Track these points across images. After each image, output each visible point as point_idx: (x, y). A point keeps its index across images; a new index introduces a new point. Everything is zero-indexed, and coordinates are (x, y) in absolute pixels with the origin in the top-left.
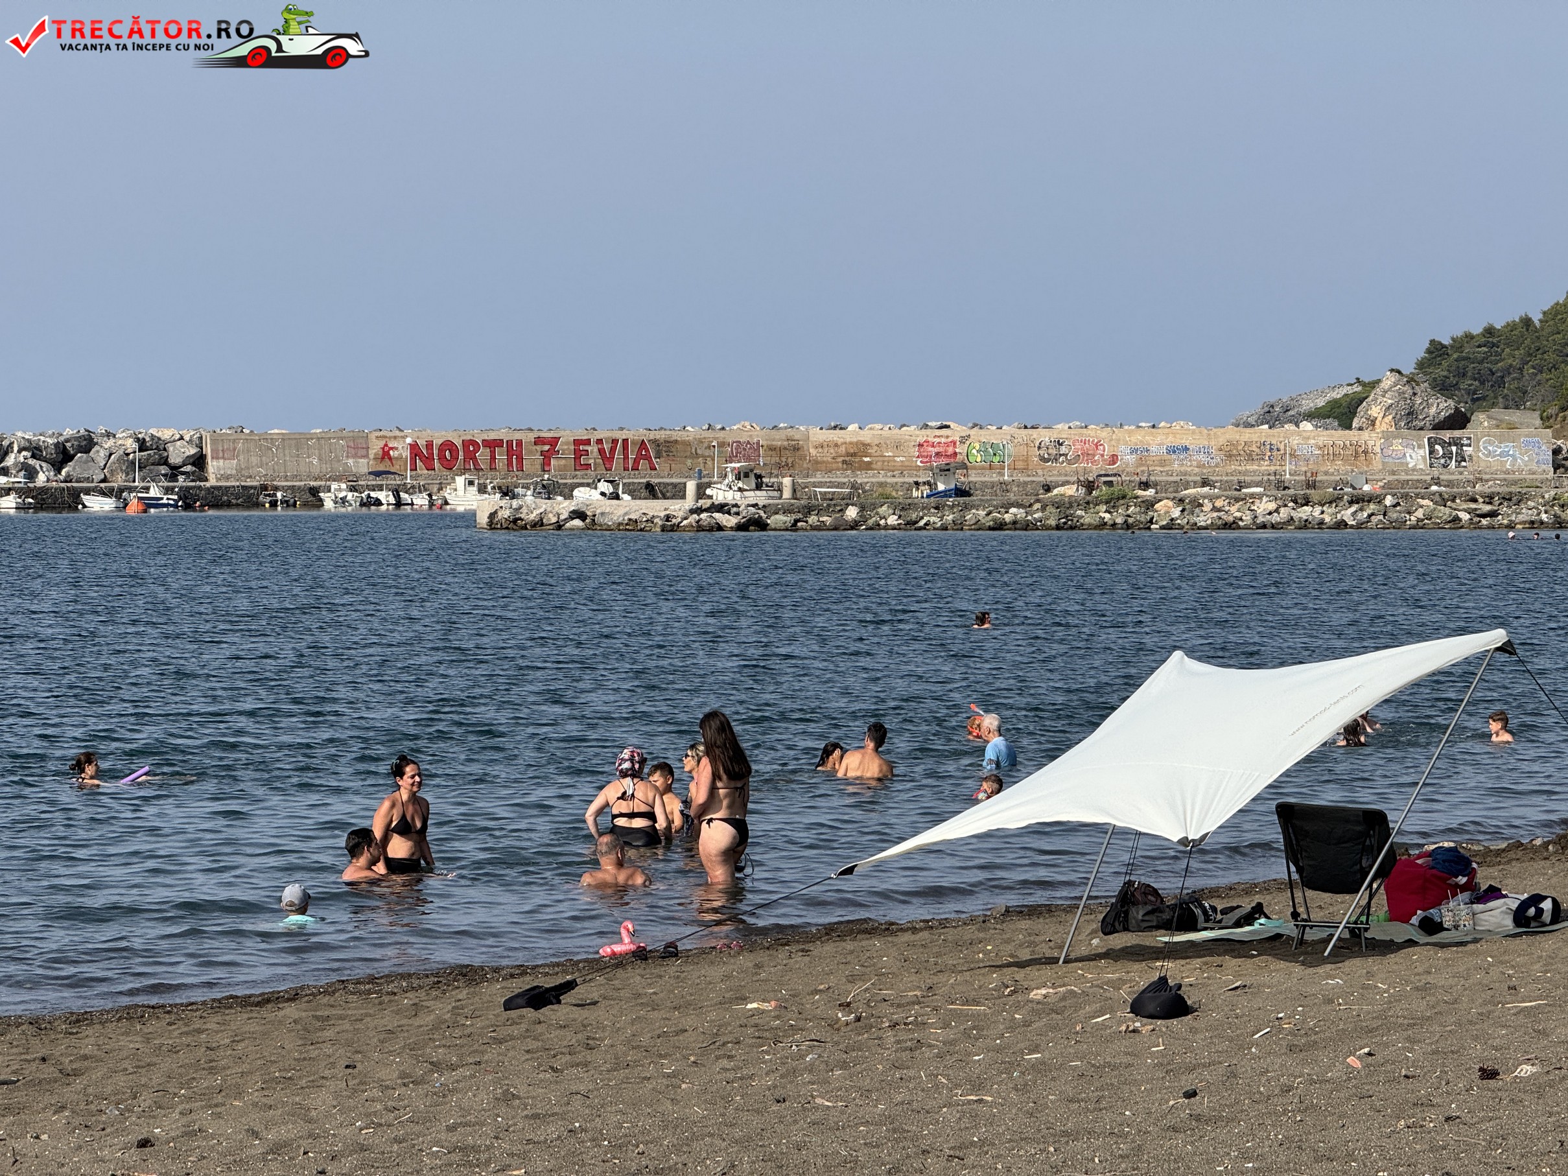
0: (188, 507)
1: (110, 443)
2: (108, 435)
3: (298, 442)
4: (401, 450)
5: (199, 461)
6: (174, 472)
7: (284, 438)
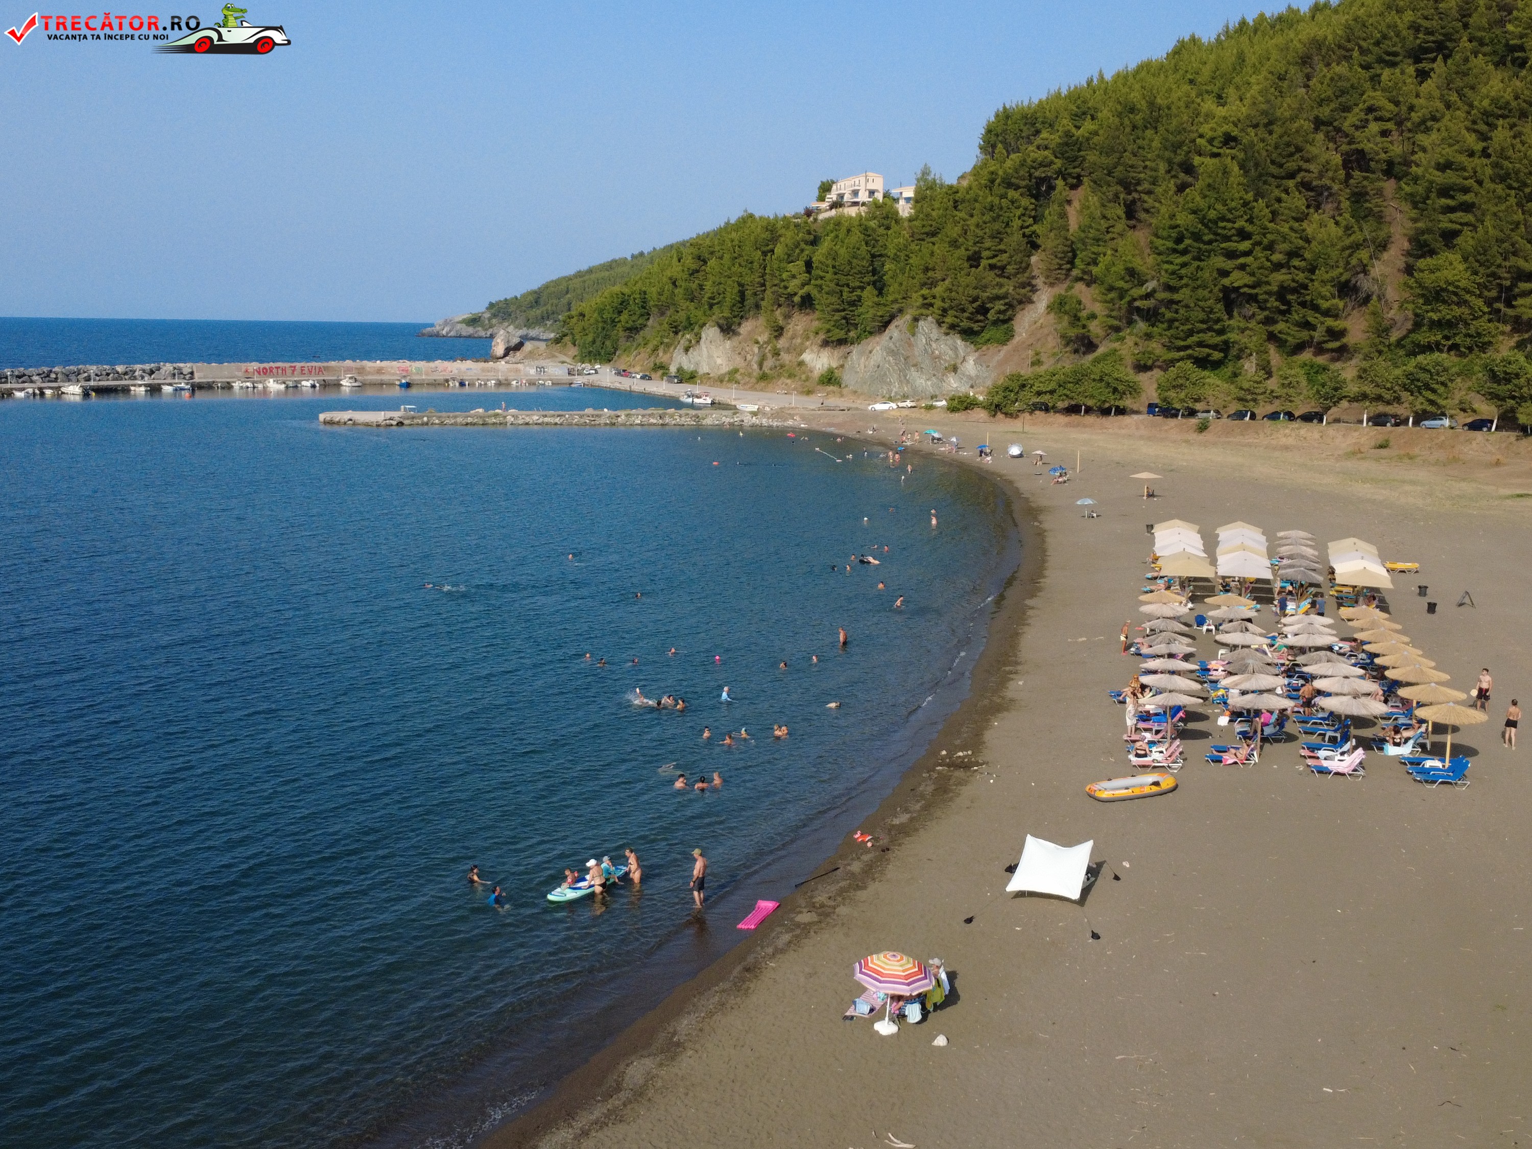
3: (221, 367)
4: (251, 370)
5: (192, 373)
6: (185, 376)
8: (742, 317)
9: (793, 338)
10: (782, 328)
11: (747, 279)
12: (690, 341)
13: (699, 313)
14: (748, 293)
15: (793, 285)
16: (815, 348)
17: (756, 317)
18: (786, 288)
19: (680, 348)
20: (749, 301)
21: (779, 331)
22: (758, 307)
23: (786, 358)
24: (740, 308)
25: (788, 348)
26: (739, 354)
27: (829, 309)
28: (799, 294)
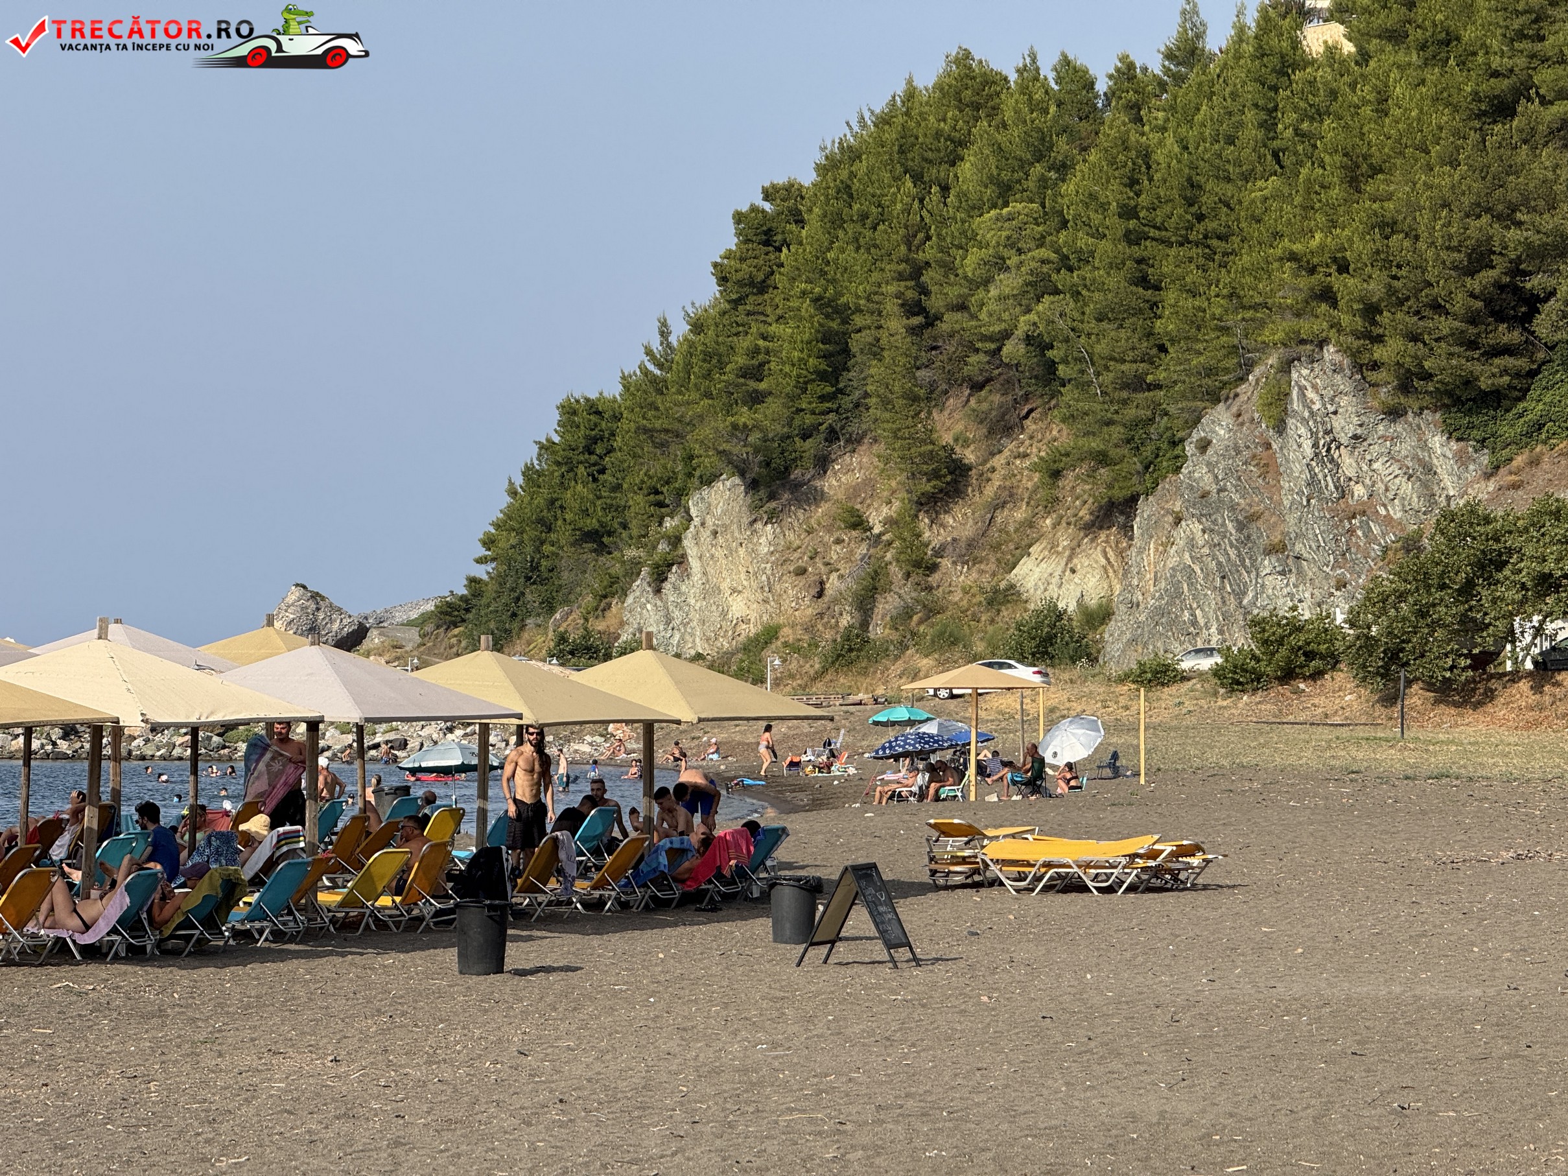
12: (674, 543)
15: (999, 299)
16: (1066, 539)
19: (647, 570)
23: (955, 580)
24: (823, 398)
25: (971, 544)
26: (801, 572)
27: (1107, 378)
28: (1019, 333)
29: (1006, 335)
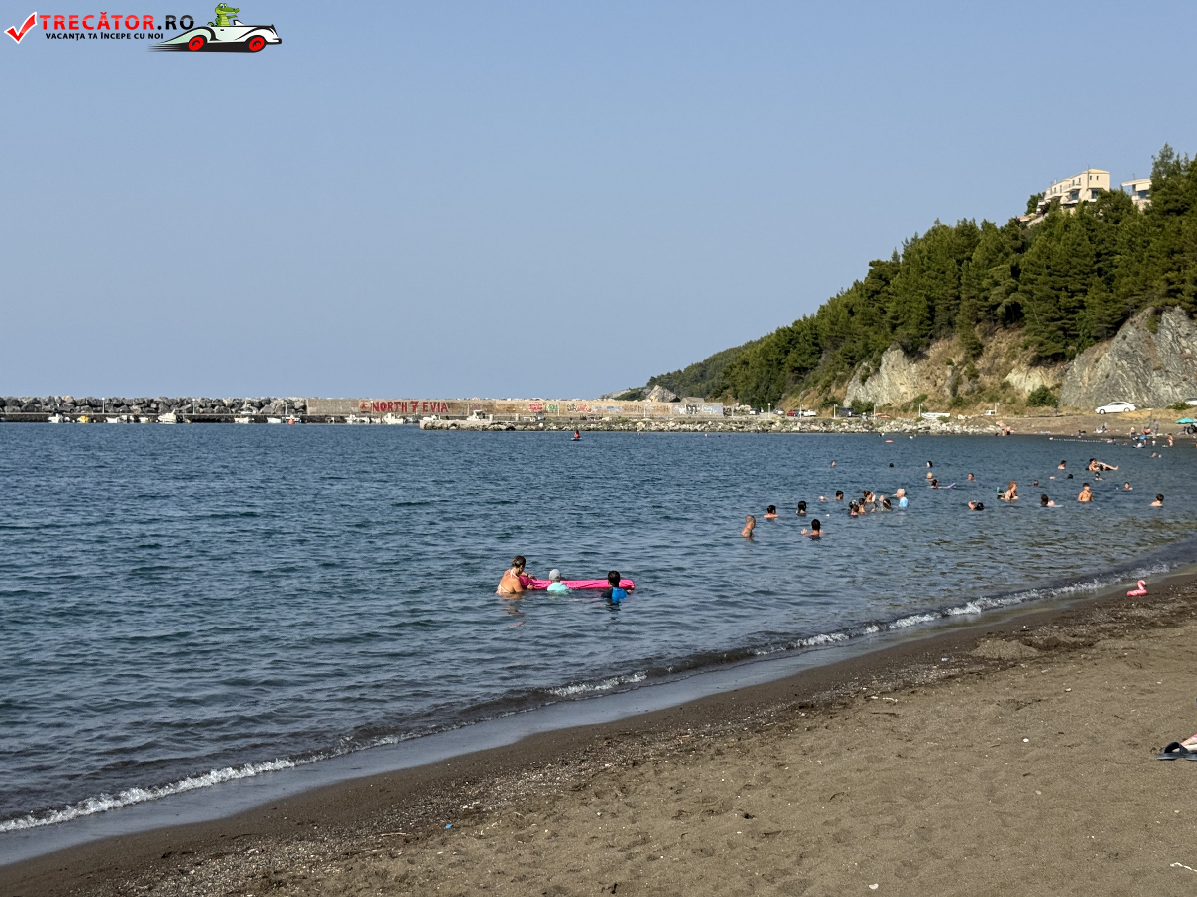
0: (303, 422)
1: (275, 402)
2: (275, 399)
3: (335, 402)
4: (368, 405)
5: (304, 408)
6: (297, 411)
7: (332, 401)
8: (931, 337)
9: (994, 357)
10: (981, 346)
11: (937, 293)
12: (868, 370)
13: (879, 338)
14: (939, 308)
15: (995, 294)
16: (1024, 368)
17: (948, 337)
18: (986, 299)
19: (856, 378)
20: (941, 317)
21: (977, 350)
22: (951, 324)
23: (986, 380)
24: (929, 325)
25: (989, 370)
26: (928, 378)
27: (1041, 318)
28: (1004, 304)
29: (999, 304)
